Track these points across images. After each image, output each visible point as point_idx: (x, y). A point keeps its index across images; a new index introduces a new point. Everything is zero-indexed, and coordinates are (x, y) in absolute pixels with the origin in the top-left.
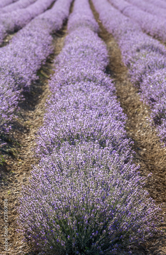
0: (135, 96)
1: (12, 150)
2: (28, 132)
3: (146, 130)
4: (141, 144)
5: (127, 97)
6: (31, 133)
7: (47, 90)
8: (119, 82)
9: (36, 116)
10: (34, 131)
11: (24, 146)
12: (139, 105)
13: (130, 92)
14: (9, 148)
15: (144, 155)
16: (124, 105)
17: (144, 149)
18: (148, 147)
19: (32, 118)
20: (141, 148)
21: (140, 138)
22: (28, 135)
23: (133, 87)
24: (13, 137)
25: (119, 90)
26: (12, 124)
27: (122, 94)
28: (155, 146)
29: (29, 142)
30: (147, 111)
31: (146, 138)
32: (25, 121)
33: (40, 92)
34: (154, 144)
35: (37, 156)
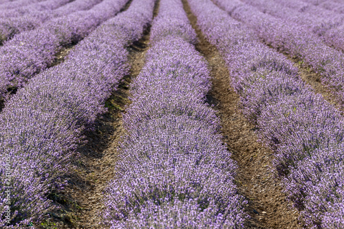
0: (250, 135)
1: (69, 214)
2: (93, 188)
3: (265, 184)
4: (258, 204)
5: (238, 138)
6: (97, 190)
7: (120, 128)
8: (226, 115)
9: (104, 166)
10: (101, 187)
11: (86, 210)
12: (256, 149)
13: (242, 129)
14: (64, 212)
15: (264, 220)
16: (234, 148)
17: (263, 212)
18: (269, 209)
19: (98, 169)
20: (259, 210)
21: (257, 195)
22: (92, 193)
23: (247, 122)
24: (70, 197)
25: (226, 127)
26: (69, 177)
27: (231, 132)
28: (278, 208)
29: (93, 203)
30: (267, 157)
31: (266, 196)
32: (88, 173)
33: (111, 130)
34: (277, 205)
35: (106, 223)
